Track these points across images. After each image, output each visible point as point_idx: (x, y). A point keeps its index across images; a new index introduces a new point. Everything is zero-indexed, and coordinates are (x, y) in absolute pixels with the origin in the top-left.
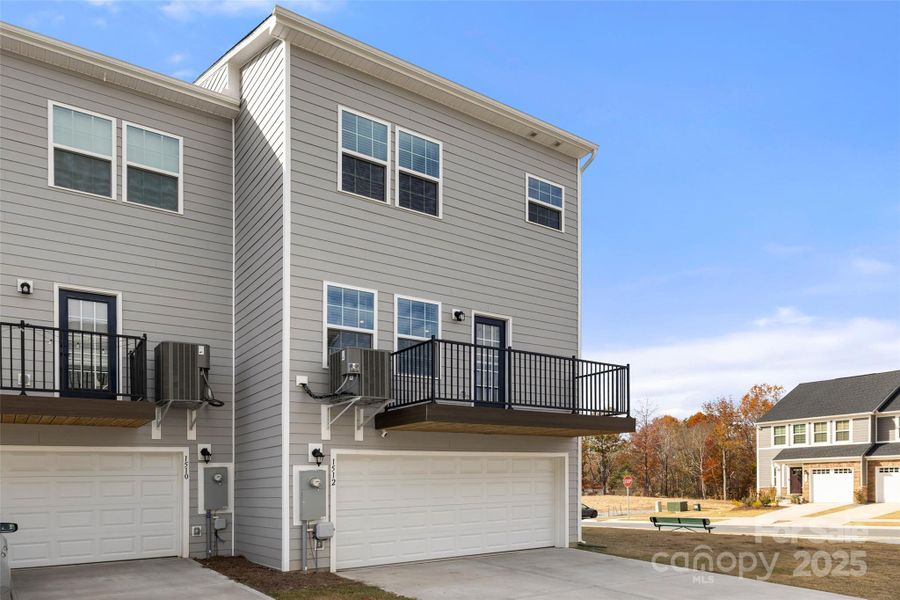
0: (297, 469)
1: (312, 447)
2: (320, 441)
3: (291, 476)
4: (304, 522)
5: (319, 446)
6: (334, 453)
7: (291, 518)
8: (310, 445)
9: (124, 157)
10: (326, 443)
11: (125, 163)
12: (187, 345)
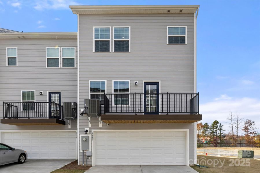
0: (81, 135)
1: (85, 129)
2: (88, 127)
3: (80, 138)
4: (83, 151)
5: (88, 129)
6: (93, 131)
7: (80, 150)
8: (85, 128)
9: (62, 56)
10: (90, 128)
11: (62, 58)
12: (69, 103)
